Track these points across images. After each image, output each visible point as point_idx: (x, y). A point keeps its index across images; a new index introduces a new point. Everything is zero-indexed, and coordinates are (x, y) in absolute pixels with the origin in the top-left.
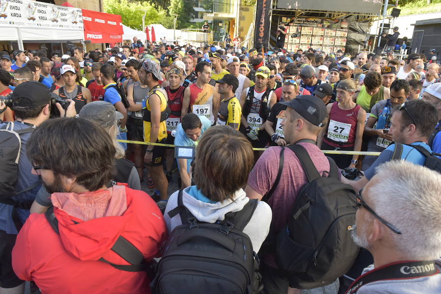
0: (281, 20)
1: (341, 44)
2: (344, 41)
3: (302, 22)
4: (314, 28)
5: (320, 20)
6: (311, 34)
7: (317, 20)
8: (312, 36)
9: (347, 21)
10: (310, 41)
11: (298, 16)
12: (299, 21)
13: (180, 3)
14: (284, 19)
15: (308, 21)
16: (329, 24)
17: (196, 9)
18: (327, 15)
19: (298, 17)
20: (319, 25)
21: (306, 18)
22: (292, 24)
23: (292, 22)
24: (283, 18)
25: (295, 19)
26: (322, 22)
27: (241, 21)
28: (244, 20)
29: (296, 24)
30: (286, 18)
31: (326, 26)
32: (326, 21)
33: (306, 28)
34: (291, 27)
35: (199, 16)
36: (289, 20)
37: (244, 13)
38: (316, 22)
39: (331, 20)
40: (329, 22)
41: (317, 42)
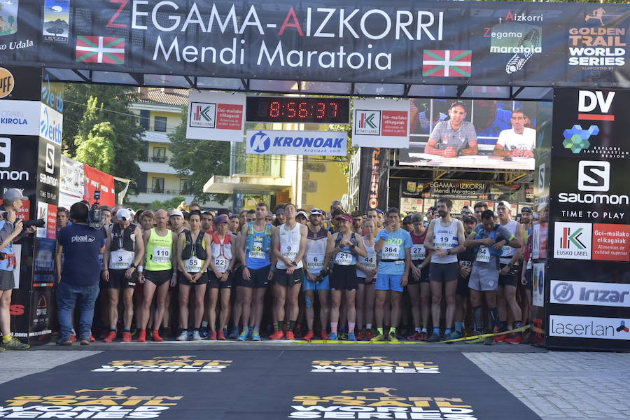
0: (405, 188)
3: (448, 191)
5: (482, 187)
7: (476, 186)
11: (437, 179)
12: (440, 188)
13: (105, 151)
14: (411, 186)
15: (458, 189)
16: (501, 193)
17: (144, 167)
18: (495, 176)
19: (439, 182)
20: (482, 196)
21: (454, 183)
22: (427, 195)
23: (427, 190)
24: (409, 183)
25: (434, 185)
26: (487, 190)
27: (309, 194)
28: (315, 191)
29: (436, 194)
30: (414, 184)
31: (496, 198)
32: (494, 187)
33: (457, 202)
34: (426, 200)
35: (150, 184)
36: (421, 186)
37: (314, 176)
38: (475, 190)
39: (505, 185)
40: (500, 190)
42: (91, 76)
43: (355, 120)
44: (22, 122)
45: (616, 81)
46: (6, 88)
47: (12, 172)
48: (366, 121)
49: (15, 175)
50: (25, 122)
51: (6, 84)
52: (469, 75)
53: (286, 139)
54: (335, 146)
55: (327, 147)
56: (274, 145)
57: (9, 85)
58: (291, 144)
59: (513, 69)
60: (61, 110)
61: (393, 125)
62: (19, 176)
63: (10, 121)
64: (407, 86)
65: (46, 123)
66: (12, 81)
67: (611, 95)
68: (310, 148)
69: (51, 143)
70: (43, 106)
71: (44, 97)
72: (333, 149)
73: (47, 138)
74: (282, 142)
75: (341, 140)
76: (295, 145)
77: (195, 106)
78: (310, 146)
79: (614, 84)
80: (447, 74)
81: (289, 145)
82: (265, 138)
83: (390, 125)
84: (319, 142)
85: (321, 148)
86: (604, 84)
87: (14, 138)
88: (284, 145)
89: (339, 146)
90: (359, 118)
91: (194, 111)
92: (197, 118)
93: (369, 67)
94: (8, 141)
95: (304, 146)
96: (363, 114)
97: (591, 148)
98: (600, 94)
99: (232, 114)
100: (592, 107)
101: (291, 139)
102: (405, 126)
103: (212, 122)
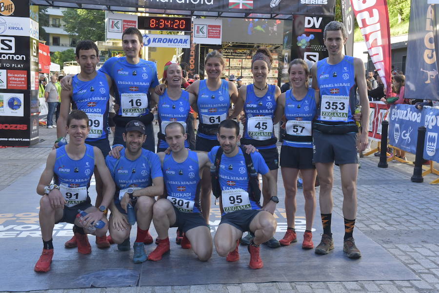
1: (273, 75)
2: (276, 72)
3: (230, 54)
4: (244, 60)
5: (248, 52)
6: (241, 66)
7: (245, 51)
8: (242, 68)
9: (276, 52)
10: (240, 74)
11: (225, 47)
12: (226, 52)
15: (235, 53)
18: (255, 47)
19: (226, 49)
20: (248, 57)
21: (233, 50)
24: (210, 50)
25: (223, 51)
26: (251, 54)
33: (235, 60)
38: (245, 53)
41: (248, 74)
42: (53, 3)
43: (194, 28)
44: (20, 29)
45: (323, 12)
46: (10, 10)
47: (16, 56)
48: (200, 30)
49: (18, 57)
50: (22, 29)
51: (10, 8)
52: (252, 8)
53: (159, 39)
54: (184, 43)
55: (180, 43)
56: (153, 42)
57: (12, 8)
58: (162, 42)
59: (274, 5)
60: (38, 21)
61: (213, 33)
62: (20, 58)
63: (13, 28)
64: (220, 13)
65: (32, 29)
66: (13, 6)
67: (321, 19)
68: (171, 44)
69: (35, 39)
70: (31, 20)
71: (30, 16)
72: (183, 44)
73: (33, 37)
74: (157, 40)
75: (187, 40)
76: (163, 42)
77: (111, 21)
78: (171, 42)
79: (322, 14)
80: (241, 7)
81: (160, 42)
82: (148, 38)
83: (212, 32)
84: (176, 41)
85: (177, 44)
86: (317, 14)
87: (16, 37)
88: (158, 42)
89: (186, 43)
90: (196, 29)
91: (111, 23)
92: (112, 27)
93: (202, 3)
94: (13, 39)
95: (168, 42)
96: (198, 27)
97: (310, 46)
98: (315, 18)
99: (131, 25)
100: (311, 25)
101: (161, 39)
102: (219, 33)
103: (120, 29)
